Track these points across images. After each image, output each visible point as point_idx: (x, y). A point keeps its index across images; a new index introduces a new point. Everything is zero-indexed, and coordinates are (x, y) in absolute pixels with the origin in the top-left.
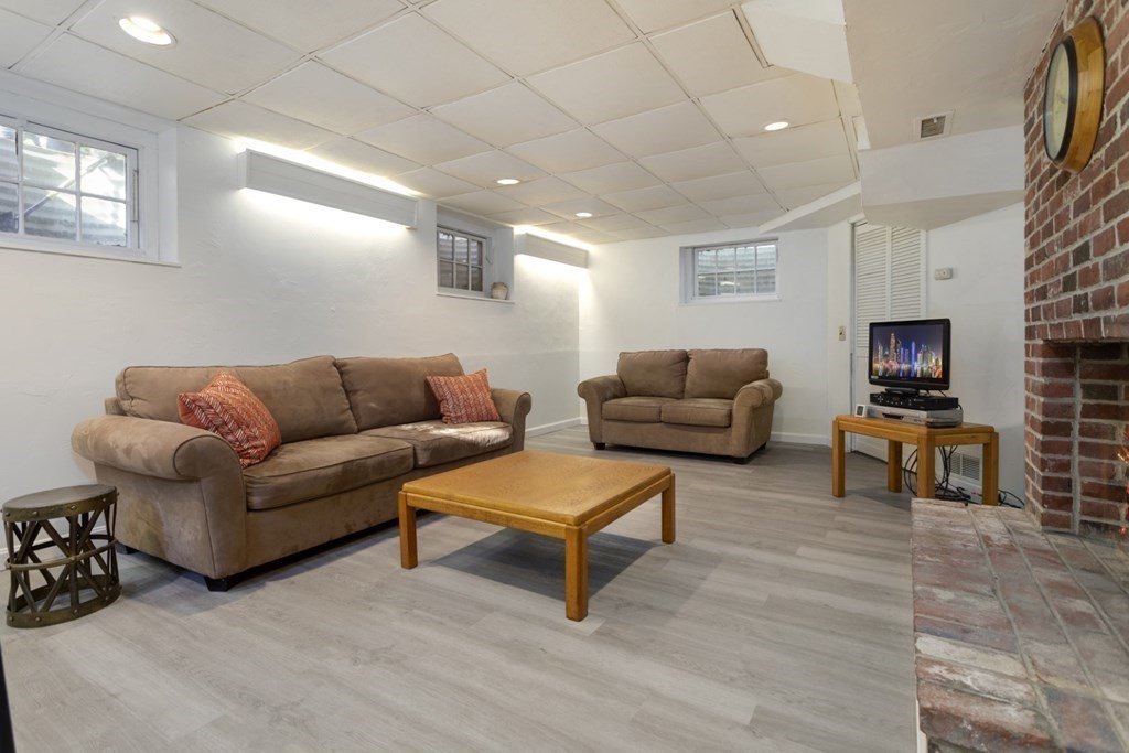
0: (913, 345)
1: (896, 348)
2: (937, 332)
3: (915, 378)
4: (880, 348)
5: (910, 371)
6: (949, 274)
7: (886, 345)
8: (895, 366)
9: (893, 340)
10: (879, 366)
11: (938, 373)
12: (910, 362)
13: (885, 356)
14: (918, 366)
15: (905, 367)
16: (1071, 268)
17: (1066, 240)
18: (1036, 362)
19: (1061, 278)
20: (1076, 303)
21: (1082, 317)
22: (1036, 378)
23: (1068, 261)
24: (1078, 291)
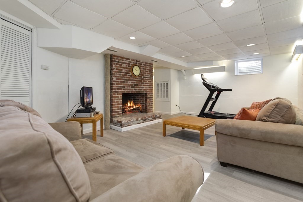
16: (133, 86)
17: (132, 82)
18: (119, 96)
19: (131, 86)
20: (135, 90)
21: (136, 91)
22: (119, 98)
23: (132, 85)
24: (135, 88)
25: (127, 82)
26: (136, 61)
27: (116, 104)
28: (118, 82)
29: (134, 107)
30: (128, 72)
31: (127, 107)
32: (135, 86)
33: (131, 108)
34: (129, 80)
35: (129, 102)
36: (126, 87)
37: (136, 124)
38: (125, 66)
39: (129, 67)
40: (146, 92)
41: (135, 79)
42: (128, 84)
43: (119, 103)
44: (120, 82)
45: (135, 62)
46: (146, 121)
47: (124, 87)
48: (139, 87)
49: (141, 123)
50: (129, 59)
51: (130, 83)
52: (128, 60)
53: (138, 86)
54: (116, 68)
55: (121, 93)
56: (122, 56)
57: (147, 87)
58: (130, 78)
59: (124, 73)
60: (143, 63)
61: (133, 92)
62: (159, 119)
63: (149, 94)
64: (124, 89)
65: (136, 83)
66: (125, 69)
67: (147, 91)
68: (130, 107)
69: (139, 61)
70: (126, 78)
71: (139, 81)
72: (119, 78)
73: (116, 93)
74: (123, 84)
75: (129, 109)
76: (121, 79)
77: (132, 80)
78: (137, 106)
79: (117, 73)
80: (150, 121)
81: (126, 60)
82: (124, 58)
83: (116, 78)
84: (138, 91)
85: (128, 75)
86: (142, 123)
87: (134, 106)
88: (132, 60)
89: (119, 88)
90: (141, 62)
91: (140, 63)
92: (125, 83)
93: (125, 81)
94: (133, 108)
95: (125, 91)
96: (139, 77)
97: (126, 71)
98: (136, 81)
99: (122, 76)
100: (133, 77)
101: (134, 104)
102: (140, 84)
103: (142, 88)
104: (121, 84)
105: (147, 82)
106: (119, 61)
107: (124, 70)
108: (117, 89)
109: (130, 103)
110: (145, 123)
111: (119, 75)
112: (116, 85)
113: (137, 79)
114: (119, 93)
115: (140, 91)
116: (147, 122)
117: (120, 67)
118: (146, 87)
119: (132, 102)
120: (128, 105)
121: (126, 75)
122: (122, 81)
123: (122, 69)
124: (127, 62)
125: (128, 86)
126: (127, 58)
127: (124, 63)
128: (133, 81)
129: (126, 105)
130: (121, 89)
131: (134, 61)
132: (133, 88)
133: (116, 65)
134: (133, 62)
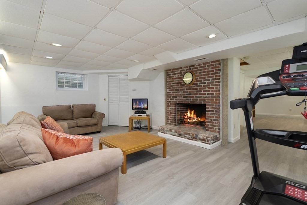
0: (141, 103)
1: (138, 103)
2: (145, 101)
3: (142, 109)
4: (135, 103)
5: (141, 107)
6: (134, 90)
7: (136, 103)
8: (138, 107)
9: (137, 102)
10: (134, 107)
11: (146, 108)
12: (141, 106)
13: (136, 105)
14: (142, 107)
15: (140, 107)
16: (186, 96)
17: (184, 92)
18: (172, 105)
19: (183, 96)
20: (187, 99)
21: (189, 101)
22: (172, 107)
23: (185, 94)
24: (188, 98)
25: (179, 92)
26: (190, 66)
27: (169, 112)
28: (170, 93)
29: (196, 120)
30: (180, 82)
31: (187, 118)
32: (188, 96)
33: (191, 120)
34: (181, 90)
35: (189, 111)
36: (178, 97)
37: (170, 134)
38: (177, 77)
39: (181, 77)
40: (205, 103)
41: (188, 88)
42: (180, 94)
43: (172, 112)
44: (173, 92)
45: (189, 68)
46: (182, 136)
47: (176, 97)
48: (193, 97)
49: (175, 136)
50: (181, 68)
51: (182, 92)
52: (180, 70)
53: (192, 95)
54: (169, 81)
55: (173, 103)
56: (174, 68)
57: (207, 95)
58: (182, 87)
59: (176, 83)
60: (200, 65)
61: (186, 103)
62: (203, 142)
63: (210, 105)
64: (176, 100)
65: (189, 92)
66: (177, 79)
67: (206, 101)
68: (190, 118)
69: (193, 66)
70: (178, 88)
71: (193, 89)
72: (172, 89)
73: (169, 103)
74: (175, 95)
75: (188, 120)
76: (173, 90)
77: (184, 89)
78: (200, 119)
79: (170, 85)
80: (188, 139)
81: (178, 70)
82: (176, 69)
83: (169, 89)
84: (192, 101)
85: (181, 85)
86: (177, 136)
87: (196, 118)
88: (184, 68)
89: (172, 98)
90: (197, 66)
91: (195, 67)
92: (177, 93)
93: (177, 91)
94: (194, 120)
95: (177, 101)
96: (194, 84)
97: (178, 81)
98: (190, 89)
99: (174, 87)
100: (185, 86)
101: (195, 115)
102: (195, 93)
103: (198, 97)
104: (173, 95)
105: (207, 89)
106: (172, 74)
107: (176, 81)
108: (170, 99)
109: (191, 113)
110: (180, 138)
111: (172, 86)
112: (169, 96)
113: (191, 87)
114: (172, 103)
115: (195, 101)
116: (183, 138)
117: (173, 79)
118: (204, 96)
119: (193, 112)
120: (187, 115)
121: (178, 85)
122: (174, 91)
123: (174, 80)
124: (179, 72)
125: (180, 96)
126: (179, 67)
127: (176, 74)
128: (186, 91)
129: (186, 114)
130: (173, 99)
131: (187, 68)
132: (186, 98)
133: (169, 78)
134: (185, 69)
